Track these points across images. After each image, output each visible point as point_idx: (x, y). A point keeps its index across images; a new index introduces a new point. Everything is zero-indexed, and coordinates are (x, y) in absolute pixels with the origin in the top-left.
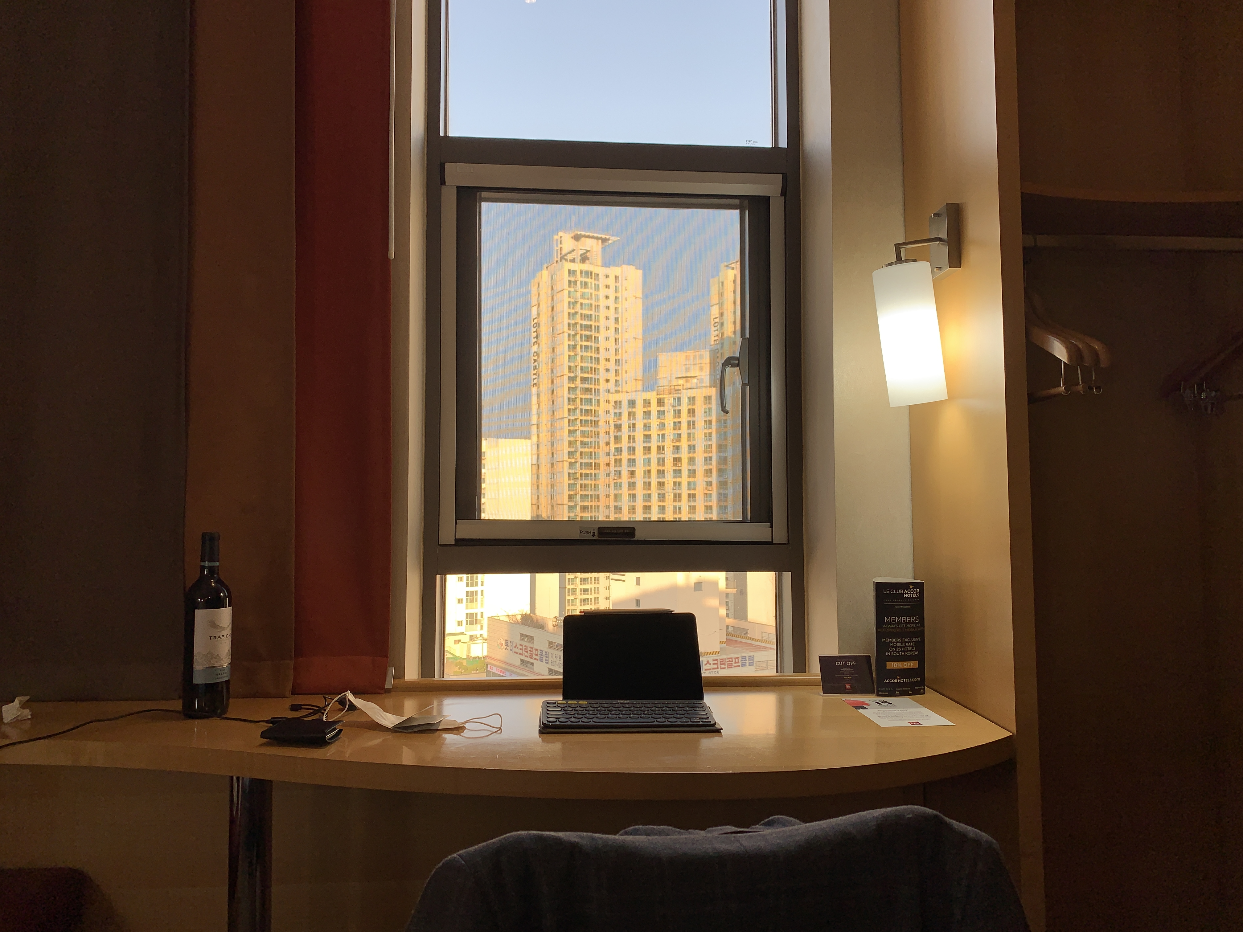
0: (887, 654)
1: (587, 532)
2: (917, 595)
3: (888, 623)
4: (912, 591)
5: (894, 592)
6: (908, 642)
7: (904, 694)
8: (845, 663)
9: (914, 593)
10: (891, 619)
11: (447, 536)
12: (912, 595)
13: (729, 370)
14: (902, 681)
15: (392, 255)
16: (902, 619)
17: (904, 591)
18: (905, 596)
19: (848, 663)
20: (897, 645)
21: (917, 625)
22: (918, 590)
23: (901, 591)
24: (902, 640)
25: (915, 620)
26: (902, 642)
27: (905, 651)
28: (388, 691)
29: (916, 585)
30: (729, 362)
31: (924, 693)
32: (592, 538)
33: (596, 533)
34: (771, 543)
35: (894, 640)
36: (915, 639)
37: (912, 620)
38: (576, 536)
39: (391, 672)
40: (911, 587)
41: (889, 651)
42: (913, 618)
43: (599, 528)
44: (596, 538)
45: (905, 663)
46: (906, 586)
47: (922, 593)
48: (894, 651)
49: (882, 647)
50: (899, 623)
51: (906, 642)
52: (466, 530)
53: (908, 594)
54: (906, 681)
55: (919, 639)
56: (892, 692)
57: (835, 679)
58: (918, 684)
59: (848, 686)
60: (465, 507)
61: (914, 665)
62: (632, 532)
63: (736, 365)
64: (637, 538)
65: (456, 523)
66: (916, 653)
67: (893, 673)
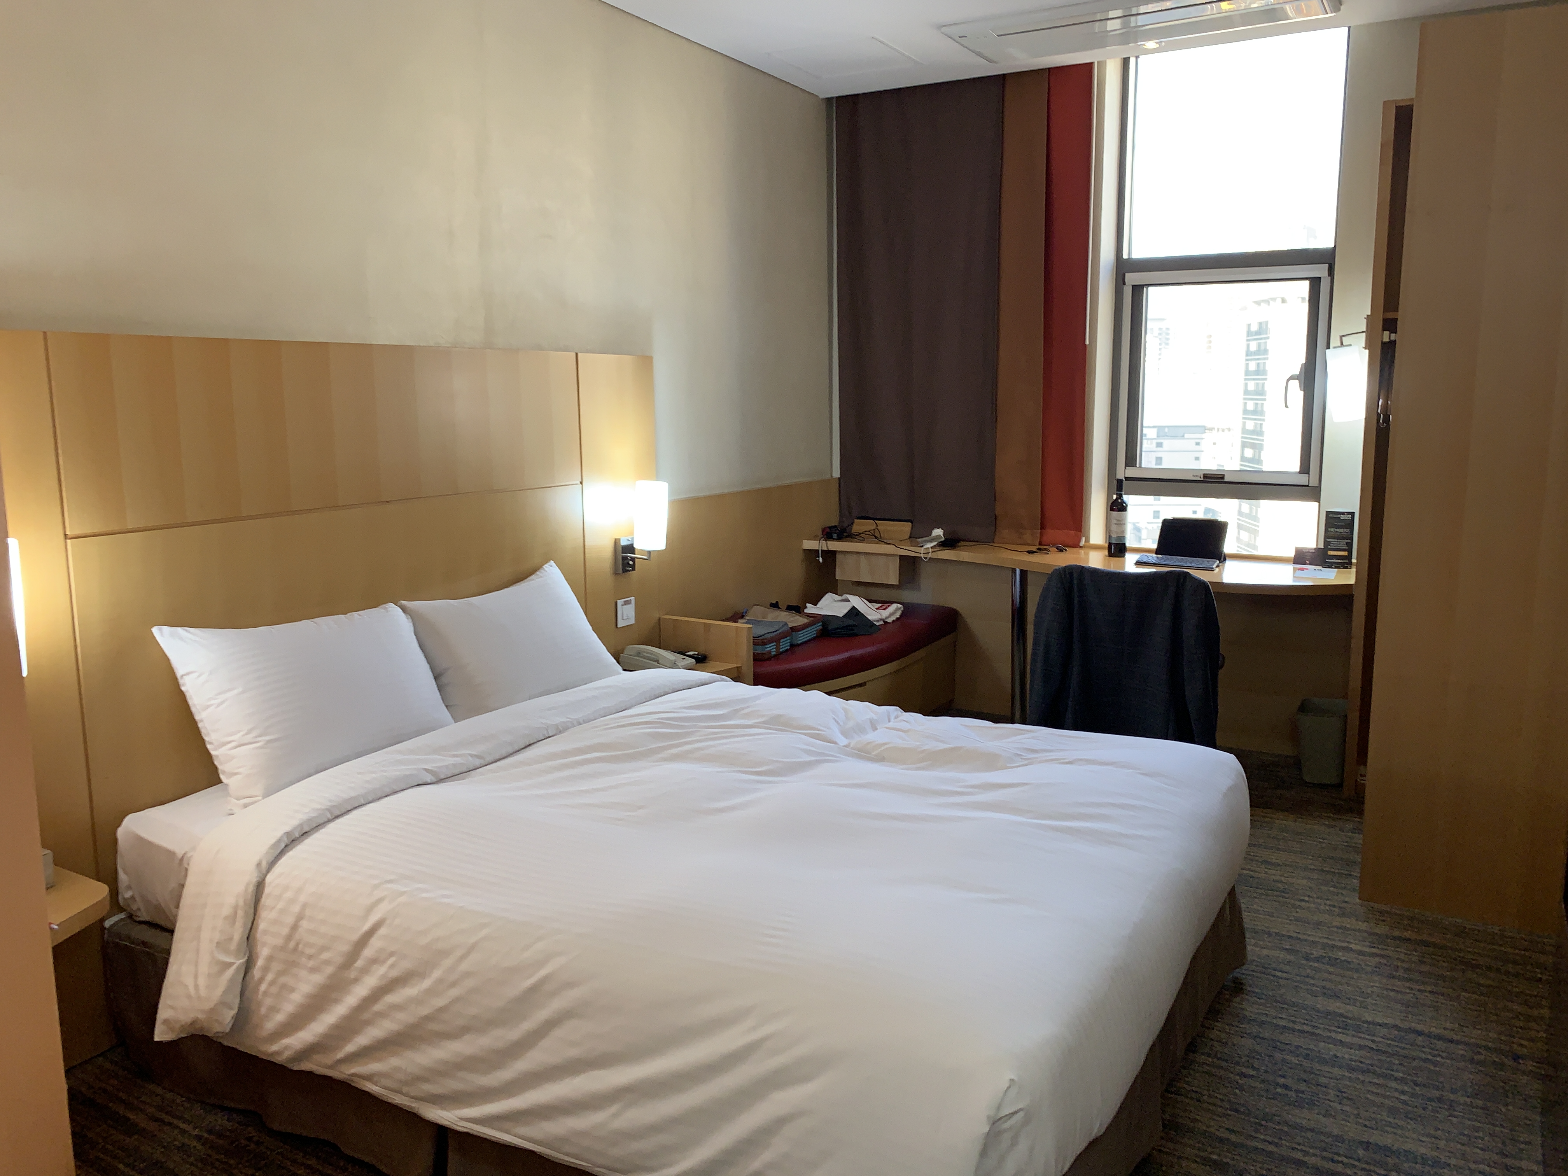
0: (1329, 547)
1: (1197, 476)
2: (1349, 518)
3: (1331, 531)
4: (1346, 516)
5: (1336, 515)
7: (1336, 568)
8: (1306, 553)
10: (1332, 530)
12: (1346, 518)
13: (1291, 382)
14: (1337, 561)
16: (1338, 530)
18: (1342, 519)
19: (1310, 551)
20: (1336, 543)
21: (1348, 534)
22: (1350, 516)
23: (1339, 516)
25: (1347, 531)
26: (1339, 542)
27: (1339, 547)
28: (1081, 547)
29: (1349, 513)
30: (1292, 378)
31: (1350, 568)
32: (1199, 479)
33: (1202, 477)
35: (1335, 540)
36: (1347, 541)
37: (1345, 531)
38: (1191, 477)
39: (1084, 539)
40: (1346, 514)
43: (1204, 474)
44: (1202, 479)
45: (1339, 552)
46: (1343, 513)
47: (1352, 517)
48: (1334, 546)
49: (1326, 543)
50: (1337, 532)
51: (1342, 542)
52: (1131, 472)
53: (1342, 517)
54: (1340, 561)
55: (1349, 541)
56: (1330, 566)
57: (1301, 558)
58: (1347, 563)
59: (1307, 562)
60: (1131, 460)
61: (1345, 553)
62: (1223, 477)
63: (1297, 379)
64: (1226, 480)
65: (1126, 468)
66: (1347, 547)
67: (1332, 557)
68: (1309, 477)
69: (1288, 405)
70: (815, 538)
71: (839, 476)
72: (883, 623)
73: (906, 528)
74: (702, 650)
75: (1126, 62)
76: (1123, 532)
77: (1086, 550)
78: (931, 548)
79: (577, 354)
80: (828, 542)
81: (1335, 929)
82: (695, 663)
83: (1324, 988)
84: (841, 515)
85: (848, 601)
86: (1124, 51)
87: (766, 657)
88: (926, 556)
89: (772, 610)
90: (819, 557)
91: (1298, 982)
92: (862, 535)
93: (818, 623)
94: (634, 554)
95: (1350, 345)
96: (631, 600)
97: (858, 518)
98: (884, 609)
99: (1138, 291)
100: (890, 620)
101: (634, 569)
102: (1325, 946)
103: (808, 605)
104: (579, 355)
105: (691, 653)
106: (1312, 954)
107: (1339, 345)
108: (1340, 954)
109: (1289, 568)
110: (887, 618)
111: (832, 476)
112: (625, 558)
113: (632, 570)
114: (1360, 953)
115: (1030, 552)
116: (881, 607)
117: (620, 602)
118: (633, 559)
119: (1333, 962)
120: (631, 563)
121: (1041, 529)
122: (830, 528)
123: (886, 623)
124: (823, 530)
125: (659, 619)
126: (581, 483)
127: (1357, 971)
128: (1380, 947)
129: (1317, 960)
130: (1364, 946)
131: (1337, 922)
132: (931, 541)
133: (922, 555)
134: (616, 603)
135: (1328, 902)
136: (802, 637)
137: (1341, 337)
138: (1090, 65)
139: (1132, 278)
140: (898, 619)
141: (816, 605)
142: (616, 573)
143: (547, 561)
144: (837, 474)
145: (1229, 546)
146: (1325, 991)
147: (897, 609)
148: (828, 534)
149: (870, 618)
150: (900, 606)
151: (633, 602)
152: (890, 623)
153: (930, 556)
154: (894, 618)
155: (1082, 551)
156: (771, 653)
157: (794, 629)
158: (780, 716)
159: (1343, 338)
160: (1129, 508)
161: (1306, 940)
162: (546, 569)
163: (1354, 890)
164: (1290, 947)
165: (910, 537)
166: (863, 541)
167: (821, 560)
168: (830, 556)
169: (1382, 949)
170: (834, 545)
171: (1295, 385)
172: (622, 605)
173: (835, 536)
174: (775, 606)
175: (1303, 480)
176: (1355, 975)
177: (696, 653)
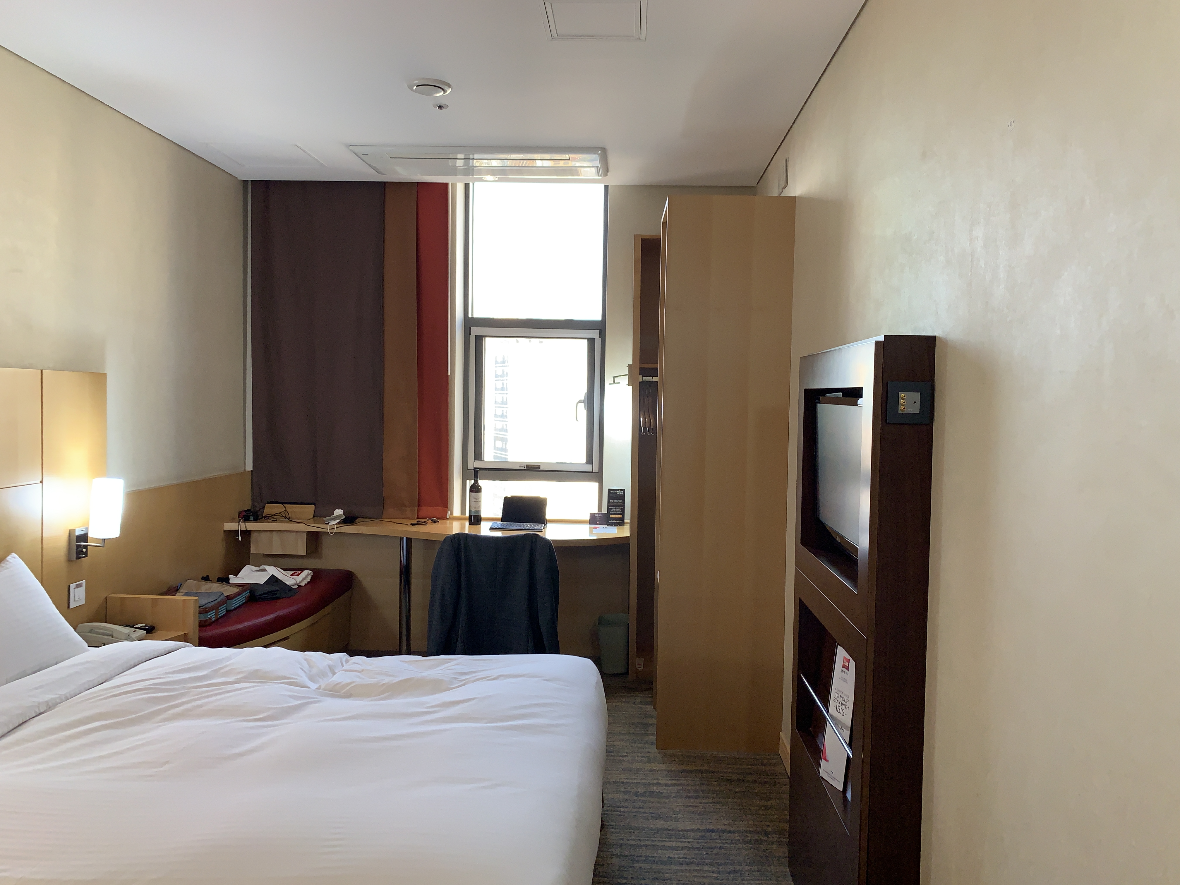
0: (611, 512)
1: (522, 466)
2: (622, 493)
3: (612, 503)
4: (620, 492)
5: (613, 492)
7: (616, 526)
10: (612, 501)
11: (471, 466)
12: (620, 494)
13: (579, 404)
14: (615, 521)
15: (449, 374)
16: (616, 501)
19: (597, 517)
21: (622, 504)
23: (616, 492)
24: (616, 508)
27: (617, 512)
28: (448, 519)
29: (621, 490)
30: (580, 402)
31: (624, 526)
32: (524, 469)
33: (526, 467)
34: (592, 472)
35: (614, 508)
37: (620, 502)
38: (518, 468)
39: (449, 512)
43: (527, 465)
44: (525, 468)
45: (617, 516)
46: (618, 490)
47: (624, 493)
48: (613, 512)
49: (609, 510)
51: (618, 509)
52: (478, 464)
53: (618, 493)
54: (617, 521)
55: (622, 508)
56: (612, 525)
57: (594, 520)
58: (621, 523)
59: (598, 523)
60: (478, 456)
61: (620, 516)
62: (539, 467)
63: (583, 402)
64: (541, 469)
65: (474, 462)
66: (621, 512)
67: (613, 519)
68: (593, 466)
69: (578, 419)
70: (232, 520)
71: (252, 470)
72: (297, 587)
73: (310, 509)
74: (150, 622)
75: (467, 186)
76: (479, 507)
77: (451, 521)
78: (336, 524)
79: (42, 371)
80: (246, 523)
81: (648, 772)
82: (146, 633)
83: (651, 813)
84: (253, 500)
85: (265, 570)
86: (467, 179)
87: (208, 623)
88: (331, 531)
89: (204, 583)
90: (238, 536)
91: (636, 812)
92: (274, 516)
93: (247, 591)
94: (87, 542)
95: (619, 383)
96: (82, 583)
97: (268, 503)
98: (298, 575)
99: (479, 340)
100: (303, 584)
101: (86, 556)
102: (645, 785)
103: (230, 576)
104: (44, 371)
105: (139, 625)
106: (639, 792)
107: (613, 382)
108: (655, 788)
109: (587, 527)
110: (300, 582)
111: (245, 470)
112: (78, 547)
113: (85, 557)
114: (666, 785)
115: (413, 524)
116: (294, 573)
117: (72, 586)
118: (86, 547)
119: (652, 794)
120: (84, 550)
121: (418, 506)
122: (246, 511)
123: (300, 586)
124: (240, 513)
125: (106, 597)
126: (41, 482)
127: (667, 798)
128: (676, 779)
129: (643, 794)
130: (667, 780)
131: (648, 767)
132: (335, 519)
133: (329, 531)
134: (69, 586)
135: (640, 755)
136: (235, 603)
137: (614, 377)
138: (446, 185)
139: (475, 331)
140: (309, 582)
141: (237, 576)
142: (69, 560)
143: (8, 553)
144: (249, 467)
145: (549, 515)
146: (653, 815)
147: (308, 575)
148: (245, 516)
149: (287, 583)
150: (310, 572)
151: (84, 585)
152: (303, 586)
153: (335, 531)
154: (306, 582)
155: (448, 522)
156: (211, 619)
157: (228, 598)
158: (257, 671)
159: (615, 378)
160: (483, 490)
161: (633, 783)
162: (10, 561)
163: (652, 744)
164: (625, 790)
165: (314, 517)
166: (275, 521)
167: (240, 538)
168: (247, 533)
169: (677, 780)
170: (251, 526)
171: (582, 406)
172: (75, 588)
173: (251, 518)
174: (206, 579)
175: (588, 468)
176: (667, 801)
177: (144, 625)
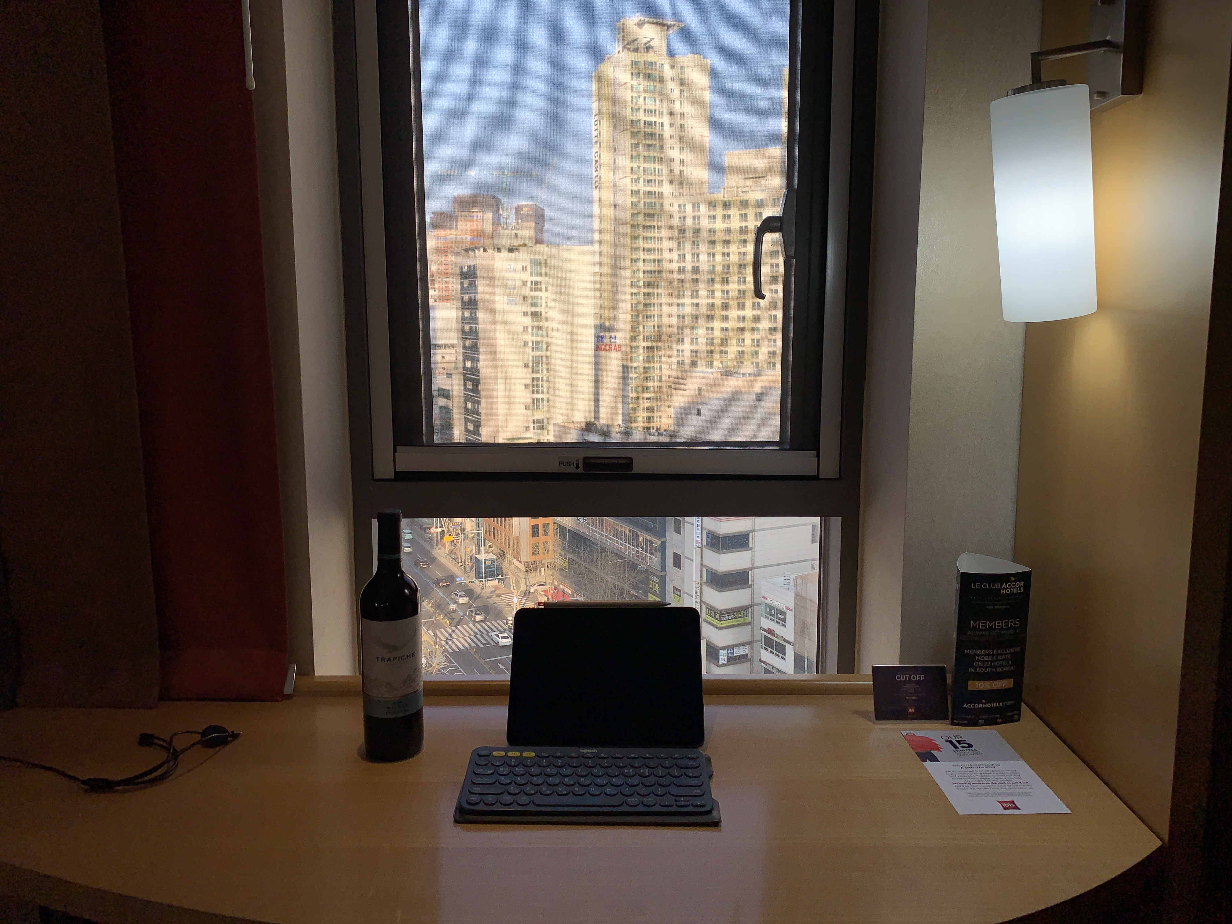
1: (569, 464)
2: (1020, 590)
3: (975, 629)
4: (1013, 585)
6: (1002, 655)
7: (989, 723)
8: (910, 678)
9: (1016, 587)
10: (980, 624)
11: (383, 467)
12: (1013, 590)
16: (996, 624)
17: (1001, 586)
18: (1003, 592)
19: (914, 678)
20: (986, 658)
21: (1018, 631)
22: (1022, 583)
23: (997, 586)
24: (993, 652)
25: (1015, 624)
26: (993, 655)
27: (996, 667)
29: (1019, 576)
31: (1019, 720)
33: (581, 465)
34: (816, 478)
35: (982, 652)
36: (1012, 650)
37: (1010, 624)
40: (1013, 579)
41: (973, 667)
42: (1012, 622)
43: (585, 459)
44: (580, 471)
45: (996, 682)
46: (1005, 578)
48: (980, 667)
49: (963, 658)
50: (991, 628)
51: (999, 654)
53: (1006, 589)
54: (995, 704)
56: (973, 720)
61: (1007, 684)
62: (628, 463)
65: (395, 451)
66: (1012, 668)
67: (980, 695)
68: (818, 456)
